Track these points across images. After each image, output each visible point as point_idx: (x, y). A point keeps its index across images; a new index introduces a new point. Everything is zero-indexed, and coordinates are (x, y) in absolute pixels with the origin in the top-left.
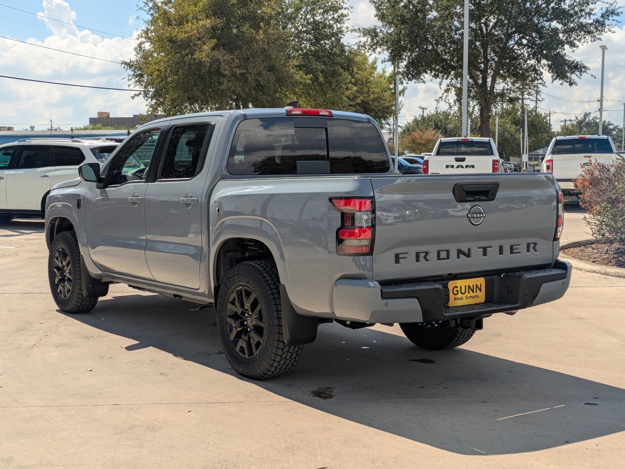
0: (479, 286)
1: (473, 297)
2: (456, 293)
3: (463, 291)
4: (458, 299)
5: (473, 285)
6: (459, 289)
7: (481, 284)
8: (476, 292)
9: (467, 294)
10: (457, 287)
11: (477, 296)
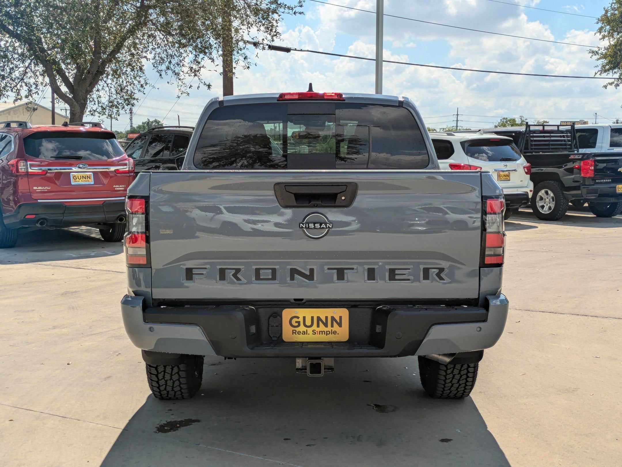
0: (338, 319)
1: (327, 333)
2: (297, 324)
3: (308, 323)
4: (299, 333)
5: (327, 318)
6: (301, 320)
7: (341, 317)
8: (332, 326)
9: (315, 327)
10: (298, 318)
11: (335, 333)
